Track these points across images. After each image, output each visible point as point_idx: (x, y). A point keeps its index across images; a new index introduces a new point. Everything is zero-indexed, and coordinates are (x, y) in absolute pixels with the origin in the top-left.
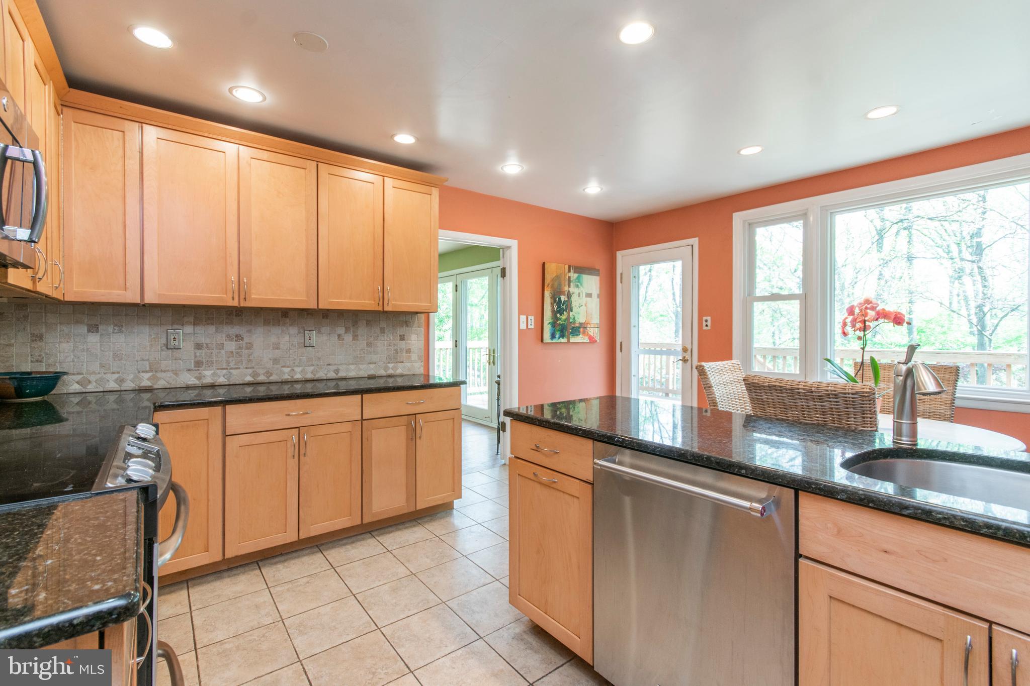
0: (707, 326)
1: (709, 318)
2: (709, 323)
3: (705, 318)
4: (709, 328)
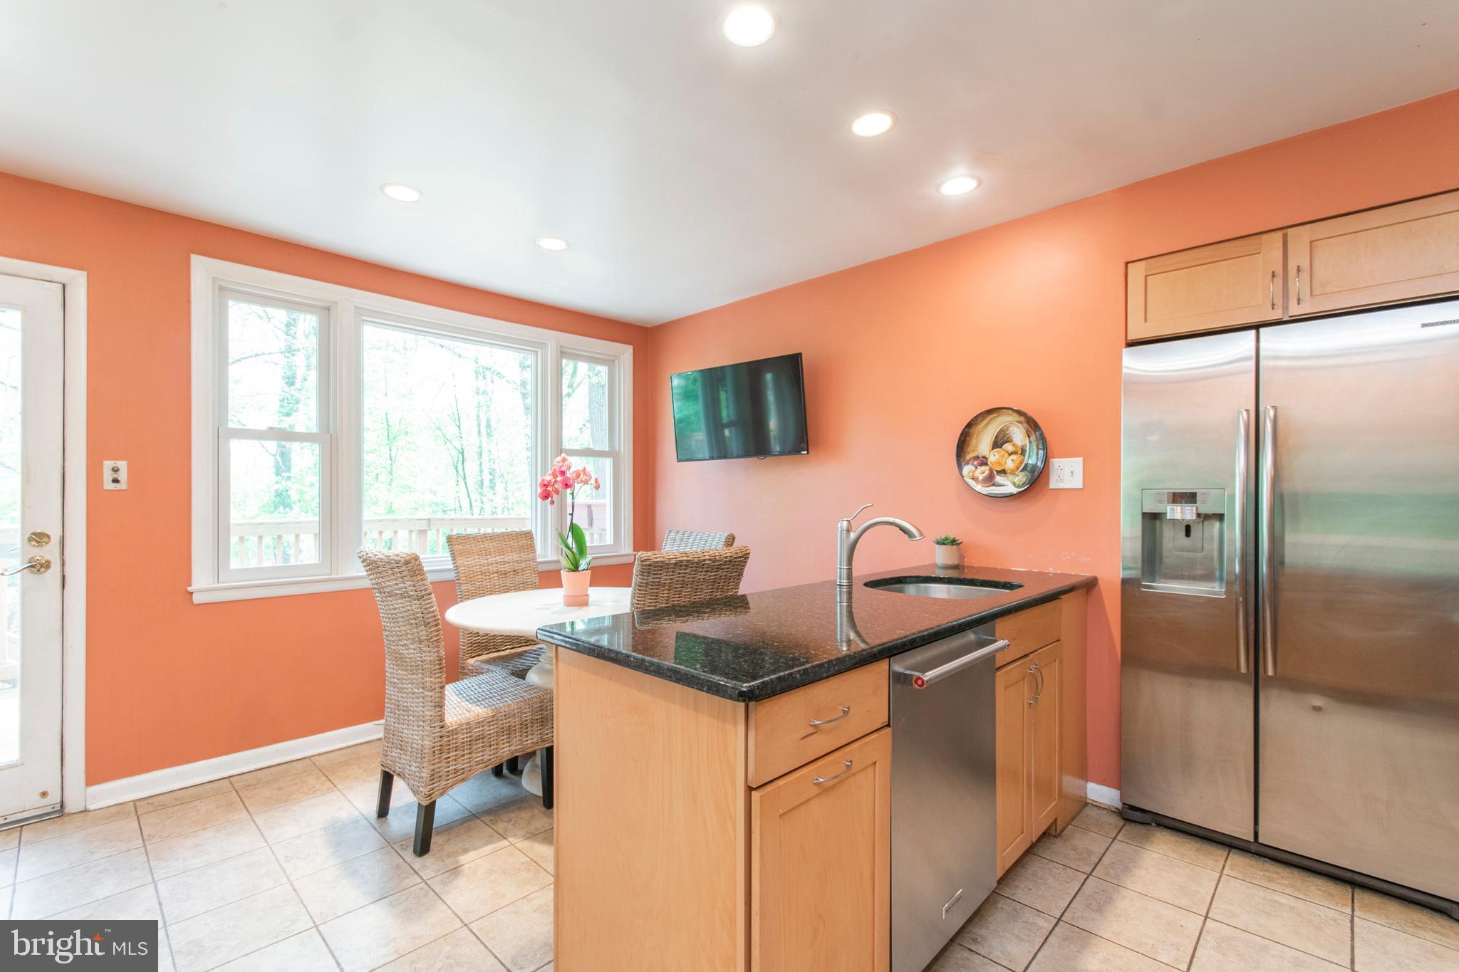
0: (116, 481)
1: (122, 465)
2: (123, 476)
3: (108, 465)
4: (123, 485)
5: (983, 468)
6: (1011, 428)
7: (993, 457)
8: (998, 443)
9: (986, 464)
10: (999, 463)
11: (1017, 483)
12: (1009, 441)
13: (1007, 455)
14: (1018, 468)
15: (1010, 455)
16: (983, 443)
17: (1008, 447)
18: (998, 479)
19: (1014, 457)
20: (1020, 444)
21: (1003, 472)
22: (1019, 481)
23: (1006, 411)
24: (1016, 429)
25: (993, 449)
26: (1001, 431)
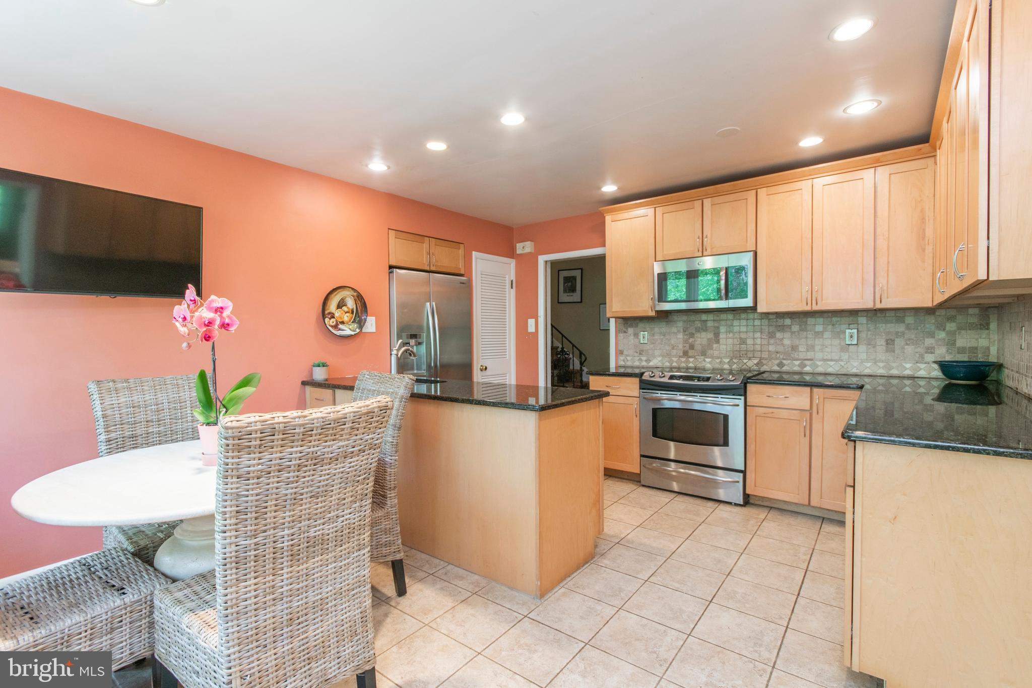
5: (333, 320)
6: (347, 299)
7: (337, 314)
8: (340, 305)
9: (334, 317)
10: (340, 317)
11: (352, 329)
12: (345, 305)
13: (344, 313)
14: (350, 321)
15: (346, 313)
16: (332, 306)
17: (345, 308)
18: (341, 326)
19: (348, 314)
20: (351, 307)
21: (343, 323)
22: (353, 328)
23: (348, 288)
24: (349, 299)
25: (337, 309)
26: (342, 299)
